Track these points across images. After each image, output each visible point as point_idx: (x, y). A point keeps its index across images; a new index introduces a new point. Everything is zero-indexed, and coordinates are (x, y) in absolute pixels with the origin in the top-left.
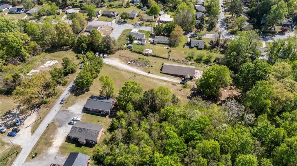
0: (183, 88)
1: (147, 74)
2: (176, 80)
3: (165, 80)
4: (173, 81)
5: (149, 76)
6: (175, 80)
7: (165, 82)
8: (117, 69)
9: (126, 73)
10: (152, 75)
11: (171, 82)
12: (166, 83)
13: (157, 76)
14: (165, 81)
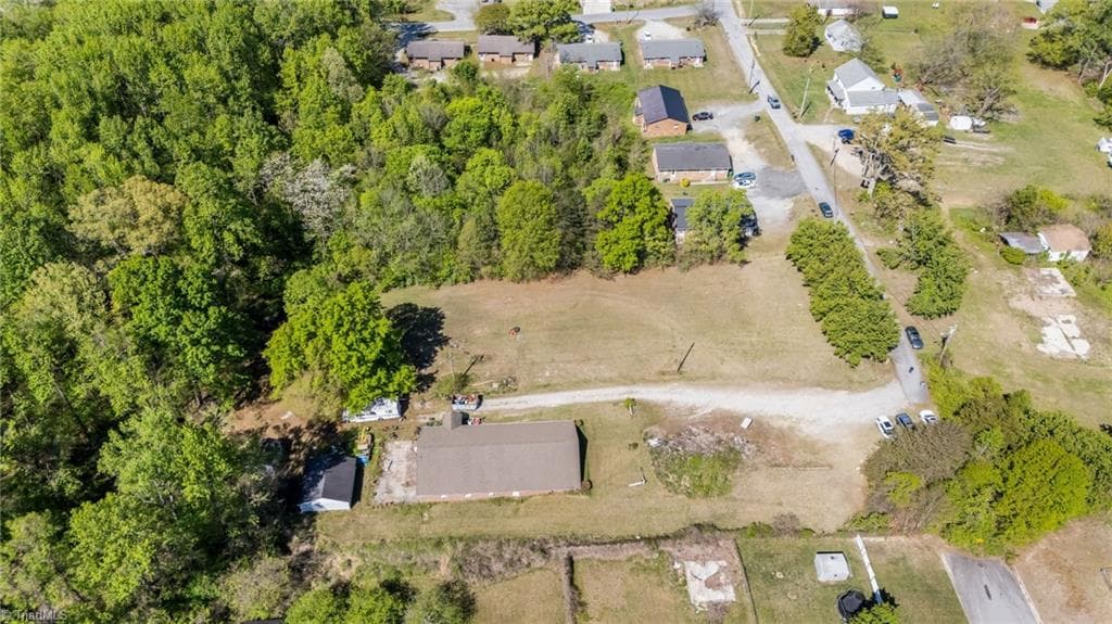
0: (469, 373)
1: (631, 392)
2: (502, 407)
3: (551, 391)
4: (517, 399)
5: (622, 389)
6: (507, 407)
7: (545, 386)
8: (774, 379)
9: (726, 369)
10: (615, 398)
11: (521, 395)
12: (542, 381)
13: (590, 400)
14: (548, 387)
